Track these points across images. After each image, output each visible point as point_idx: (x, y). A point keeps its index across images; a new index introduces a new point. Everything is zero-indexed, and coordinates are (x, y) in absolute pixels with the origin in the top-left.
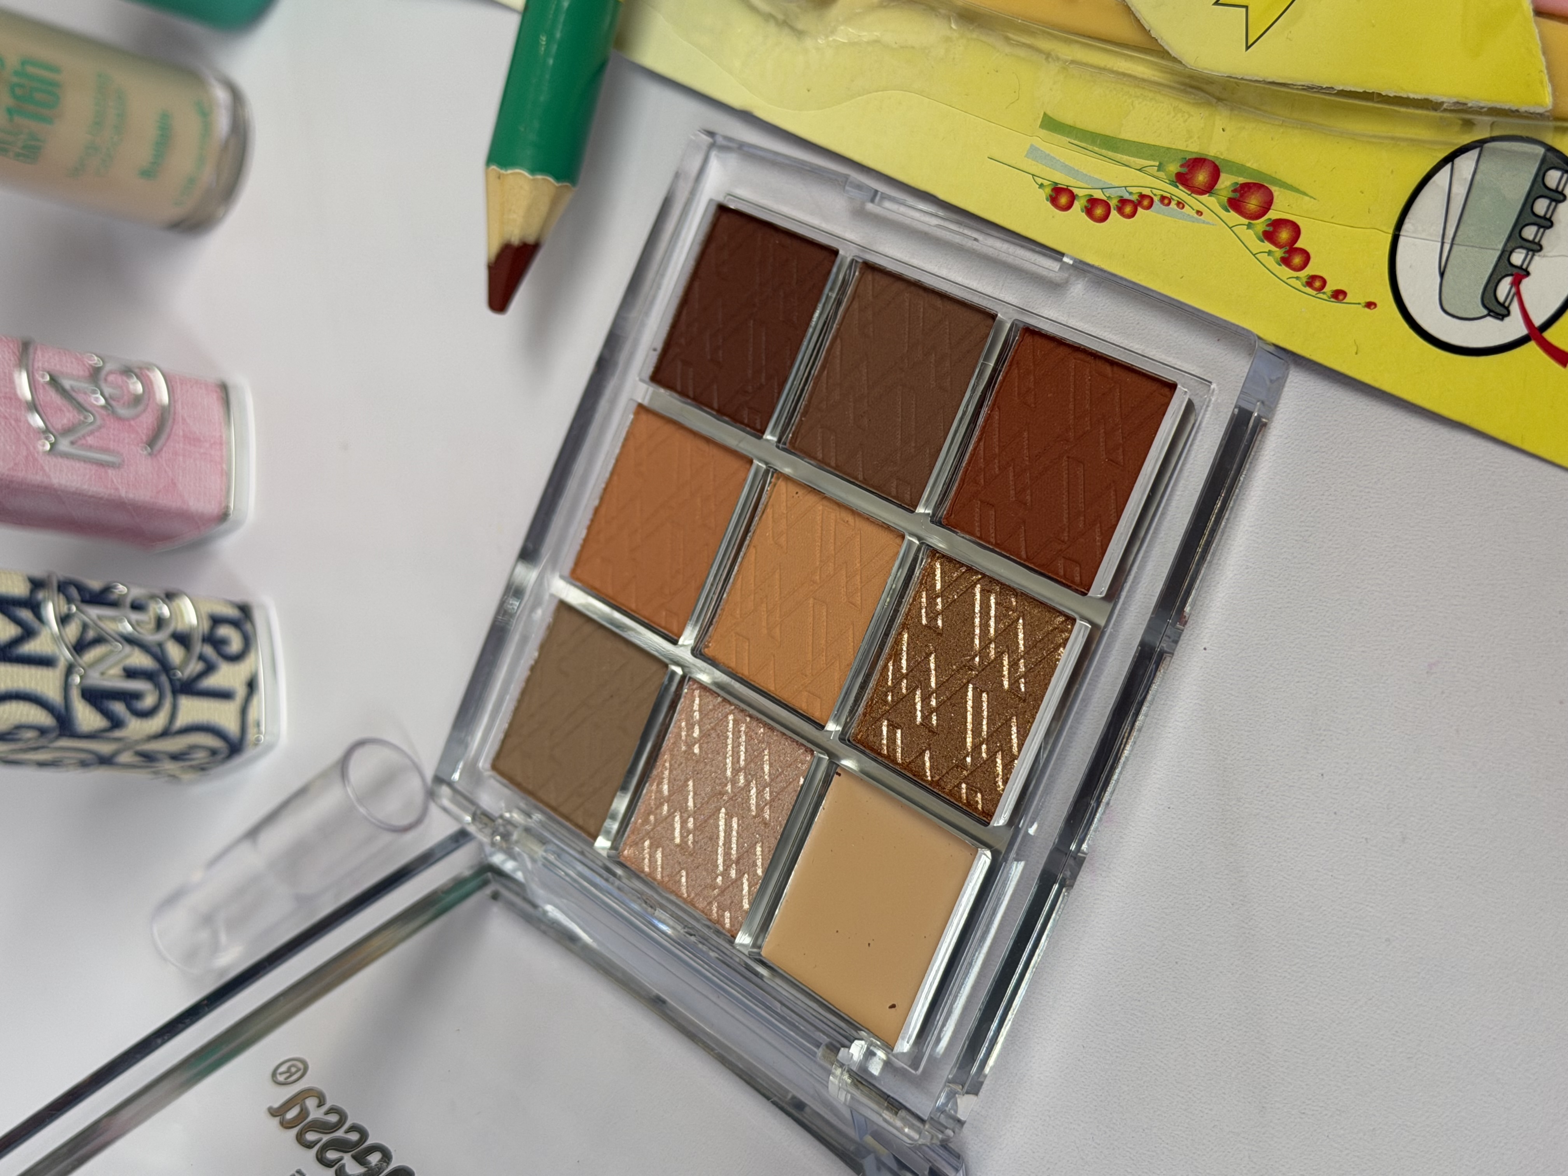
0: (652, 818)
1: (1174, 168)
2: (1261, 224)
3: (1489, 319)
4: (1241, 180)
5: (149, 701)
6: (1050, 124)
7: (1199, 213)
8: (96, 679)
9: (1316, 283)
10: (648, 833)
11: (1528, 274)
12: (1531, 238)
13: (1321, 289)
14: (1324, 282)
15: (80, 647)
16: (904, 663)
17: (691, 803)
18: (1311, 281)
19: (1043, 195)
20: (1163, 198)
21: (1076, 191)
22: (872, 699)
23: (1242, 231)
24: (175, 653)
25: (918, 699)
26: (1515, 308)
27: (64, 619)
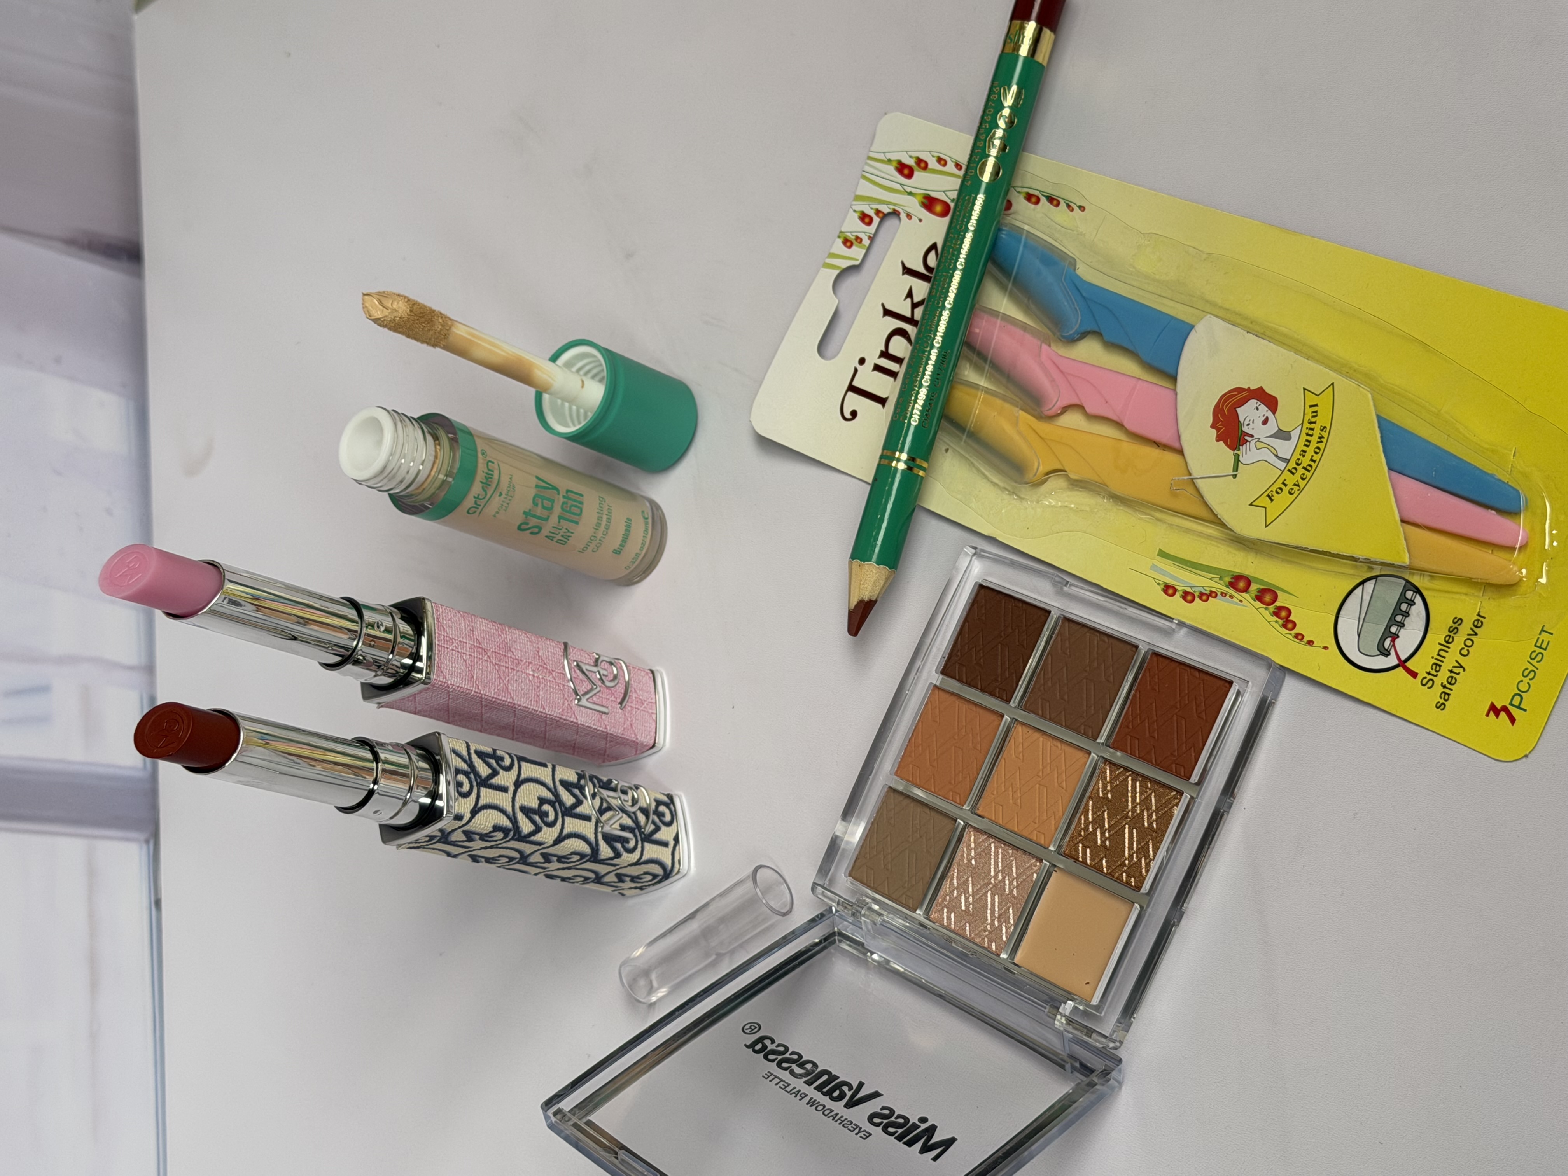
0: (948, 898)
1: (1228, 579)
2: (1272, 608)
3: (1381, 656)
4: (1262, 587)
6: (1162, 554)
7: (1241, 601)
8: (607, 829)
9: (1299, 637)
10: (946, 906)
11: (1398, 637)
12: (1399, 620)
13: (1301, 640)
14: (1303, 637)
15: (602, 812)
16: (1090, 816)
17: (970, 890)
18: (1297, 636)
19: (1159, 589)
20: (1222, 594)
21: (1177, 587)
22: (1073, 834)
23: (1262, 611)
24: (642, 818)
25: (1098, 833)
26: (1393, 652)
27: (594, 796)
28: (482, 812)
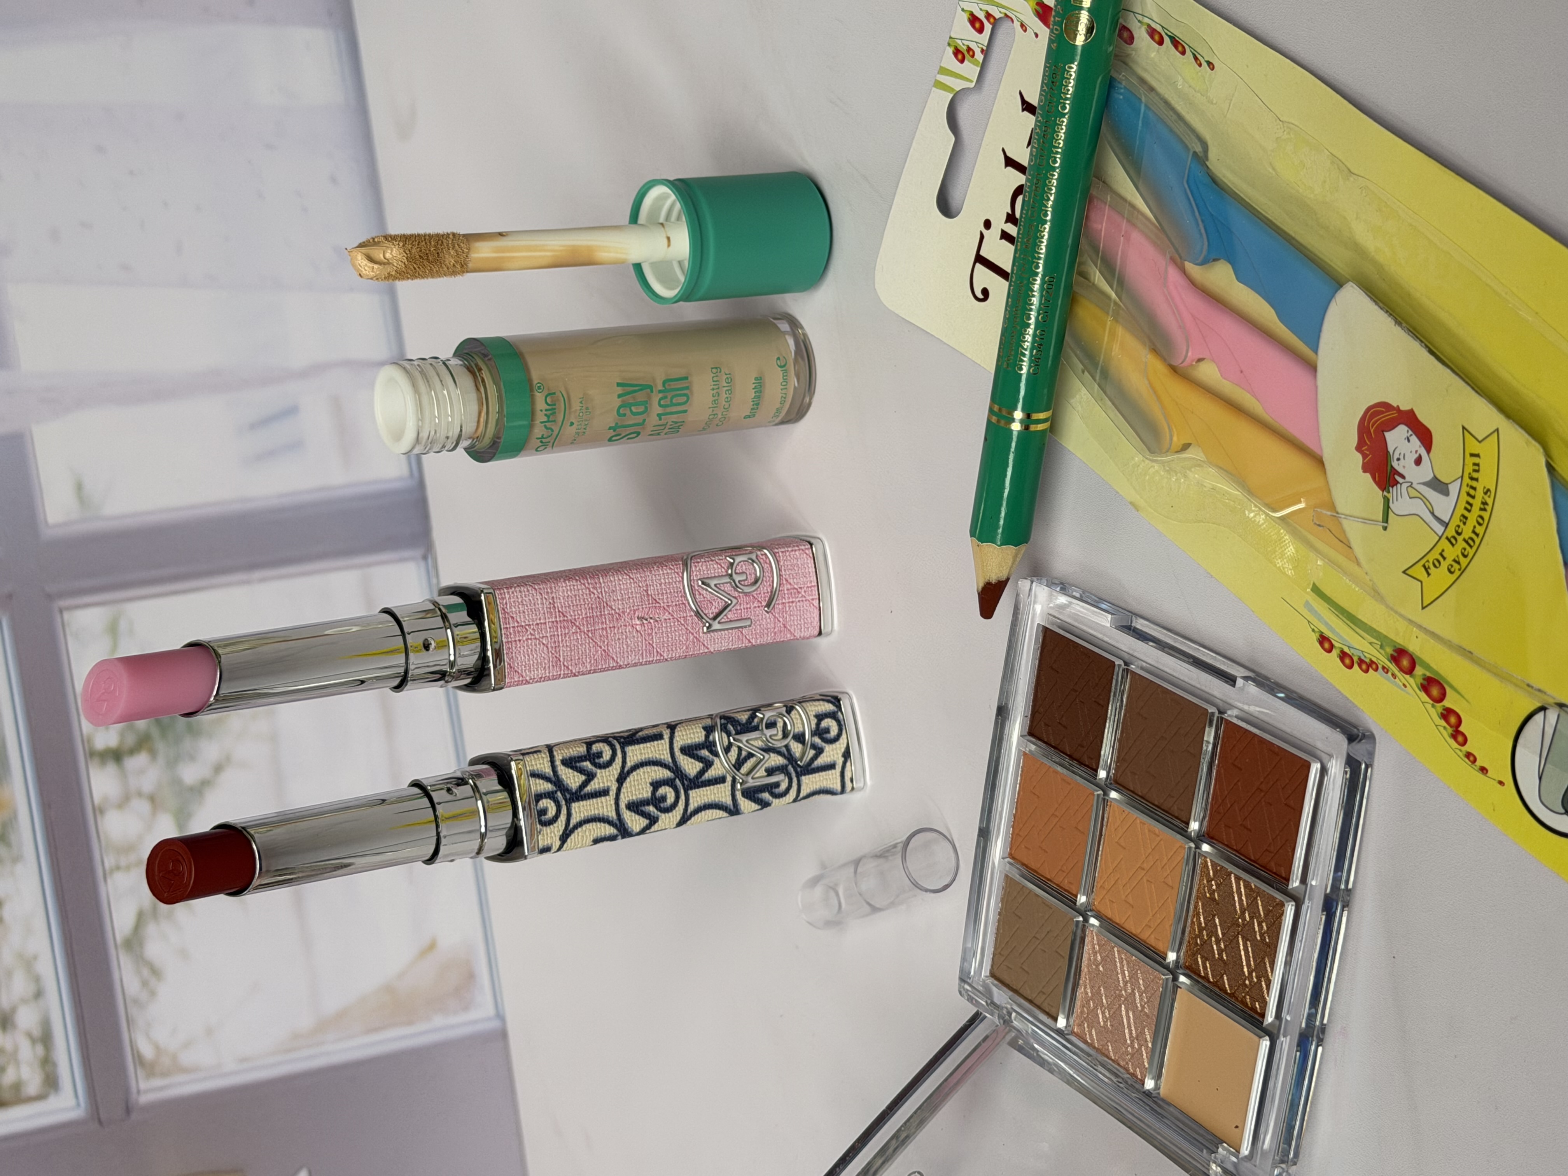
1: (1390, 650)
2: (1439, 707)
3: (1565, 816)
4: (1428, 674)
5: (784, 786)
6: (1318, 592)
7: (1405, 685)
8: (751, 783)
9: (1471, 758)
13: (1473, 762)
14: (1475, 759)
15: (738, 765)
18: (1468, 755)
19: (1314, 638)
20: (1384, 668)
21: (1333, 642)
23: (1429, 707)
24: (796, 748)
27: (727, 750)
28: (576, 831)
